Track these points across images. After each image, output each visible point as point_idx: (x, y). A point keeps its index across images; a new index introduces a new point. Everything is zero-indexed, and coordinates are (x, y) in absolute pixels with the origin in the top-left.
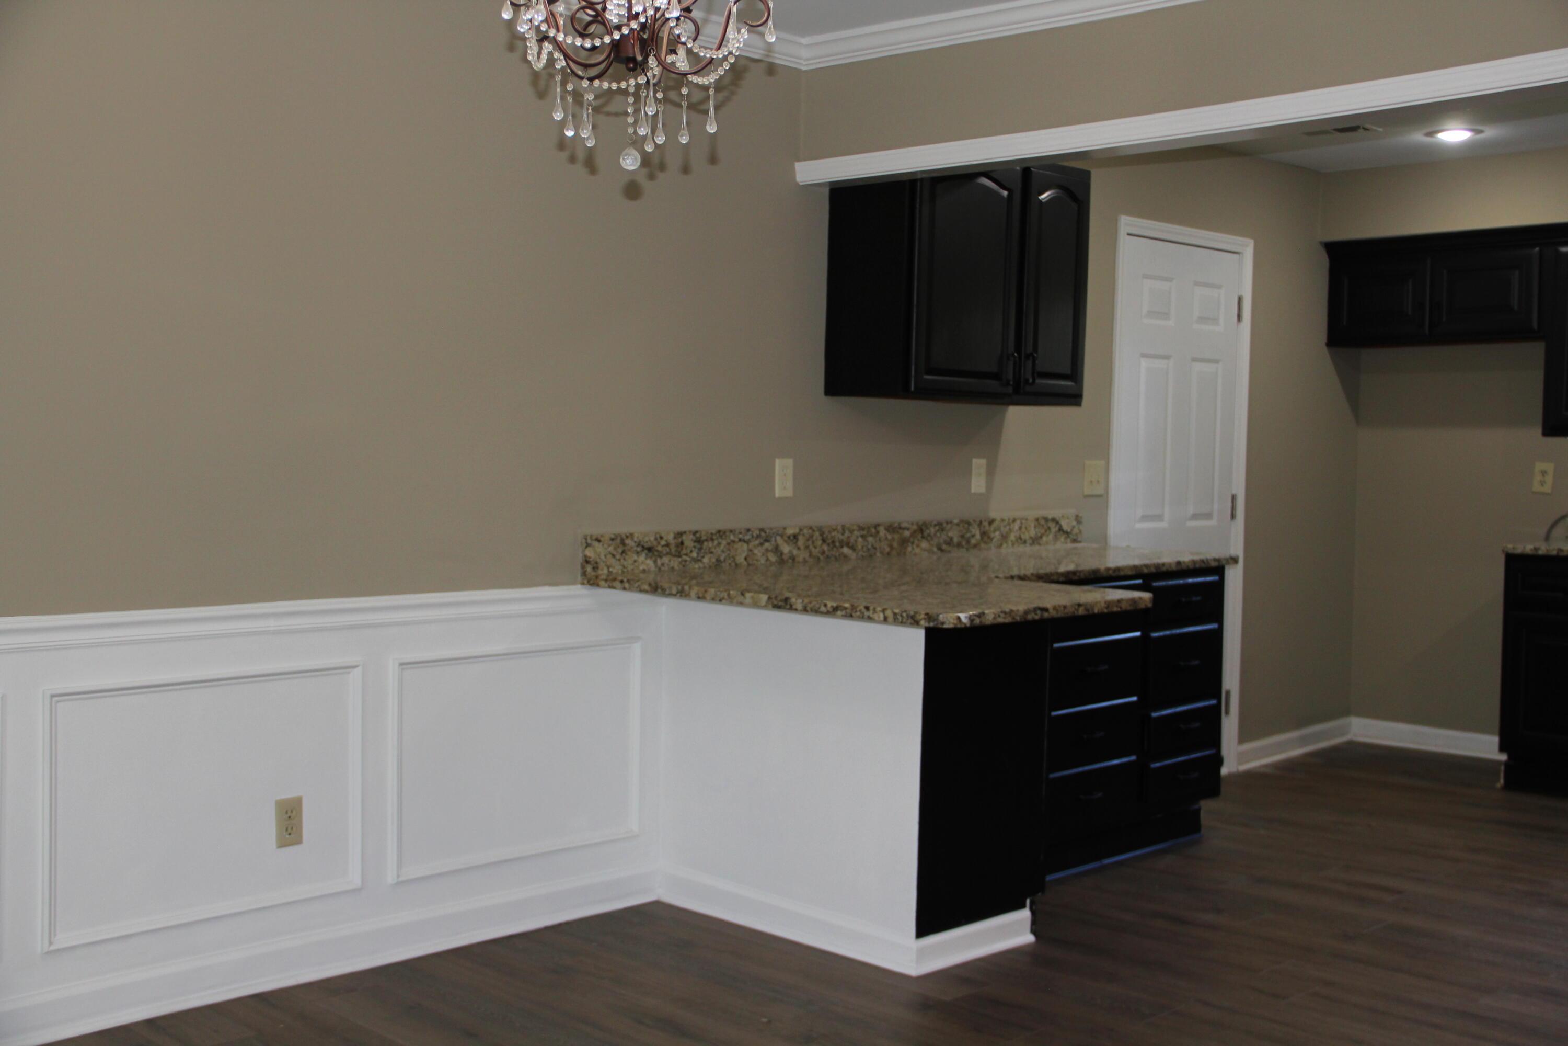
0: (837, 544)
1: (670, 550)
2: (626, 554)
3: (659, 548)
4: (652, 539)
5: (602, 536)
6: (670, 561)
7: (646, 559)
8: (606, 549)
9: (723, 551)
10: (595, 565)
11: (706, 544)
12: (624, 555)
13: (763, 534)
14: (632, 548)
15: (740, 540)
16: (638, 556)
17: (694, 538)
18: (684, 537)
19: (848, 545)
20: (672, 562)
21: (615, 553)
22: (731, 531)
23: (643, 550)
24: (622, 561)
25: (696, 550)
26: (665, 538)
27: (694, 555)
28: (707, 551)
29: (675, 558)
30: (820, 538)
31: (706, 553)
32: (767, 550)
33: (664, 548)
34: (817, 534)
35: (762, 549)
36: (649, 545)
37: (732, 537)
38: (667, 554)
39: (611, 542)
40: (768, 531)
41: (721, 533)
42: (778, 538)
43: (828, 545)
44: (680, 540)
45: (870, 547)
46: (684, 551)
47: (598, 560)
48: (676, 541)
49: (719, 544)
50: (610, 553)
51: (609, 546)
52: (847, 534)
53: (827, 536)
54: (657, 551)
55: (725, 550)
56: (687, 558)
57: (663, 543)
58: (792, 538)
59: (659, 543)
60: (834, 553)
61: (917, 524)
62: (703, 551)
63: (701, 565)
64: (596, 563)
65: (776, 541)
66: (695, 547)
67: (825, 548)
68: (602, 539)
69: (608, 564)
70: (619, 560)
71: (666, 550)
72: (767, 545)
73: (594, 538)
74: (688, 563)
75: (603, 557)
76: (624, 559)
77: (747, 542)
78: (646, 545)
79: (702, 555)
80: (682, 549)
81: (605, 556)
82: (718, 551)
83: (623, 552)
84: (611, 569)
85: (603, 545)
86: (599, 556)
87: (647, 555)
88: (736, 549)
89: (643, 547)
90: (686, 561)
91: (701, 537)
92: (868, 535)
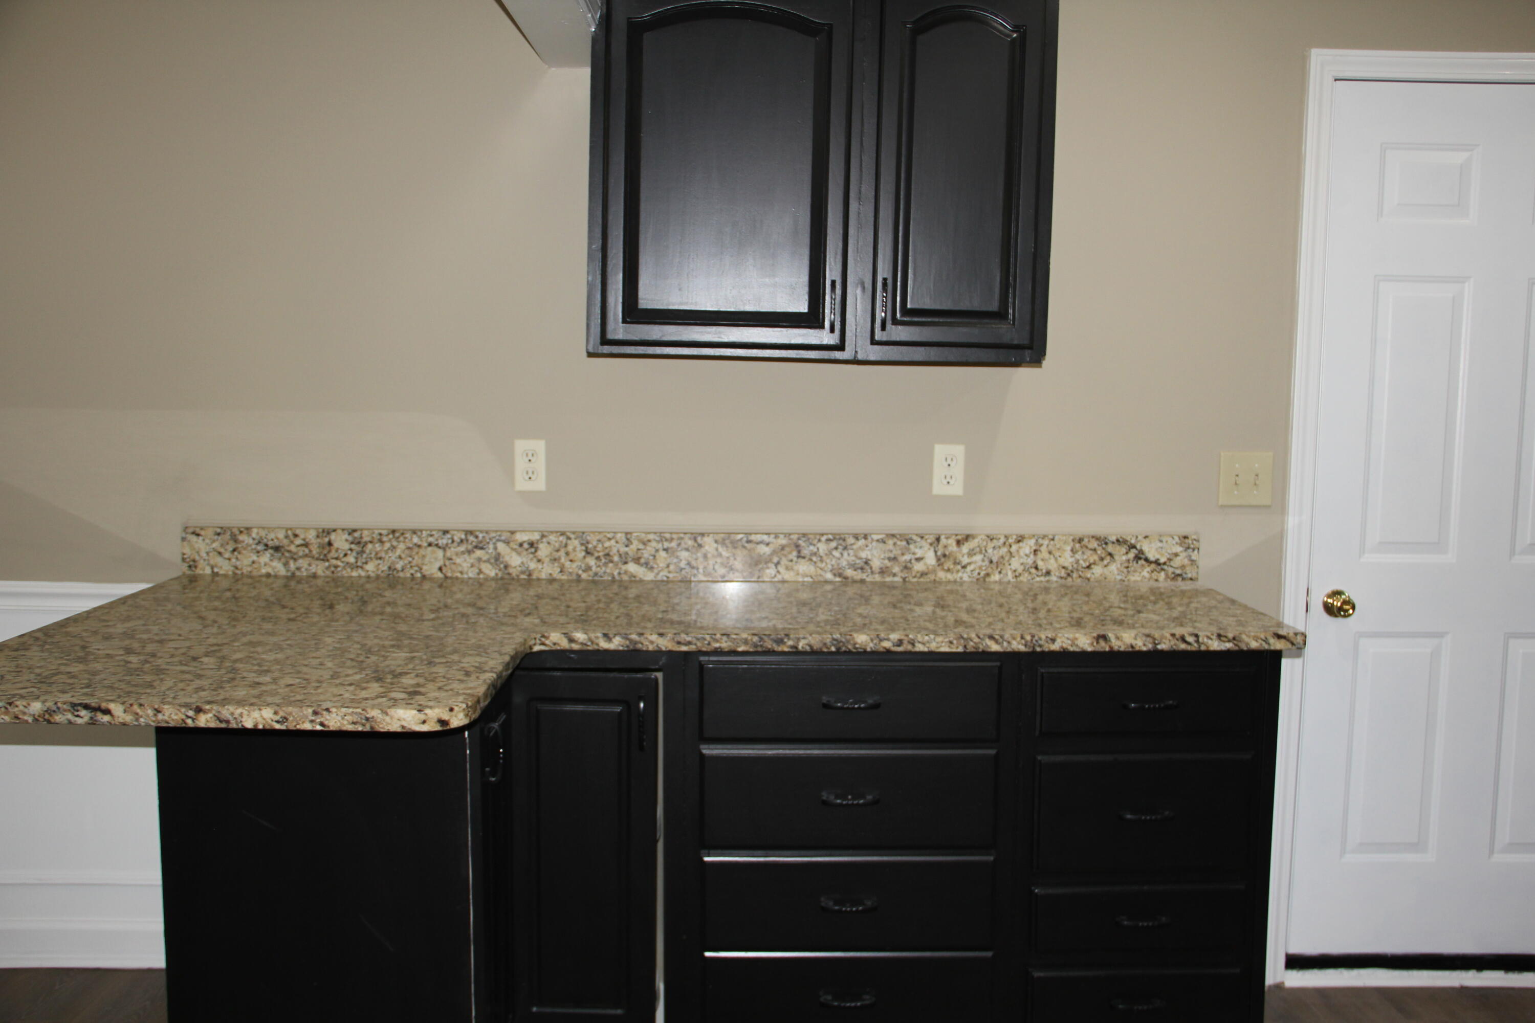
0: (616, 558)
1: (310, 551)
2: (239, 553)
3: (293, 548)
4: (281, 535)
5: (202, 529)
6: (310, 565)
7: (271, 560)
8: (207, 544)
9: (400, 557)
10: (192, 563)
11: (370, 546)
12: (236, 553)
13: (471, 538)
14: (248, 545)
15: (430, 545)
16: (258, 557)
17: (350, 538)
18: (333, 536)
19: (637, 560)
20: (314, 566)
21: (222, 550)
22: (414, 532)
23: (266, 550)
24: (234, 560)
25: (354, 554)
26: (302, 536)
27: (351, 559)
28: (373, 556)
29: (318, 562)
30: (579, 548)
31: (371, 559)
32: (479, 560)
33: (299, 548)
34: (575, 543)
35: (471, 559)
36: (277, 543)
37: (416, 540)
38: (306, 556)
39: (216, 537)
40: (481, 536)
41: (397, 535)
42: (501, 547)
43: (598, 558)
44: (327, 540)
45: (683, 564)
46: (333, 554)
47: (197, 558)
48: (319, 540)
49: (394, 548)
50: (214, 550)
51: (214, 541)
52: (635, 545)
53: (595, 547)
54: (289, 551)
55: (403, 556)
56: (339, 563)
57: (298, 541)
58: (526, 546)
59: (292, 542)
60: (608, 571)
61: (788, 535)
62: (365, 556)
63: (363, 574)
64: (194, 561)
65: (495, 548)
66: (351, 550)
67: (591, 561)
68: (202, 533)
69: (212, 562)
70: (229, 559)
71: (304, 551)
72: (479, 553)
73: (191, 530)
74: (339, 569)
75: (204, 555)
76: (237, 558)
77: (444, 548)
78: (270, 543)
79: (364, 561)
80: (330, 551)
81: (208, 553)
82: (393, 556)
83: (234, 550)
84: (216, 570)
85: (204, 540)
86: (198, 552)
87: (272, 555)
88: (424, 556)
89: (266, 545)
90: (336, 567)
91: (361, 538)
92: (679, 549)
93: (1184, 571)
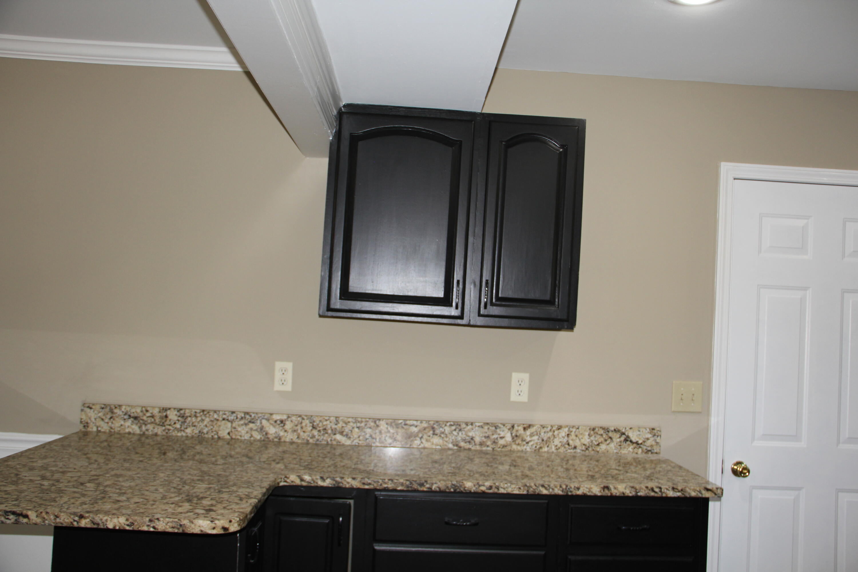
0: (330, 431)
1: (155, 420)
2: (114, 419)
3: (145, 418)
4: (139, 410)
5: (93, 405)
6: (154, 428)
7: (132, 424)
8: (96, 414)
9: (206, 426)
10: (86, 424)
11: (189, 419)
12: (112, 420)
13: (248, 417)
14: (119, 415)
15: (224, 419)
16: (124, 422)
17: (178, 414)
18: (168, 412)
19: (341, 433)
20: (156, 429)
21: (104, 418)
22: (215, 412)
23: (129, 418)
24: (110, 424)
25: (180, 423)
26: (151, 411)
27: (178, 426)
28: (190, 424)
29: (159, 427)
30: (309, 425)
31: (189, 426)
32: (251, 429)
33: (148, 418)
34: (306, 422)
35: (246, 429)
36: (136, 415)
37: (216, 416)
38: (152, 423)
39: (101, 410)
40: (253, 415)
41: (205, 413)
42: (264, 422)
43: (319, 431)
44: (165, 414)
45: (367, 436)
46: (168, 422)
47: (89, 421)
48: (160, 414)
49: (203, 420)
50: (100, 417)
51: (99, 412)
52: (341, 424)
53: (318, 425)
54: (143, 420)
55: (208, 425)
56: (170, 428)
57: (148, 414)
58: (278, 422)
59: (145, 415)
60: (325, 438)
61: (428, 421)
62: (186, 424)
63: (184, 434)
64: (87, 423)
65: (261, 423)
66: (178, 420)
67: (315, 433)
68: (93, 407)
69: (98, 424)
70: (108, 423)
71: (151, 420)
72: (251, 425)
73: (87, 405)
74: (171, 431)
75: (93, 420)
76: (112, 423)
77: (232, 422)
78: (132, 415)
79: (185, 427)
80: (166, 421)
81: (95, 419)
82: (202, 425)
83: (111, 418)
84: (99, 429)
85: (94, 411)
86: (90, 418)
87: (133, 422)
88: (220, 426)
89: (130, 416)
90: (169, 430)
91: (185, 414)
92: (366, 427)
93: (653, 448)
